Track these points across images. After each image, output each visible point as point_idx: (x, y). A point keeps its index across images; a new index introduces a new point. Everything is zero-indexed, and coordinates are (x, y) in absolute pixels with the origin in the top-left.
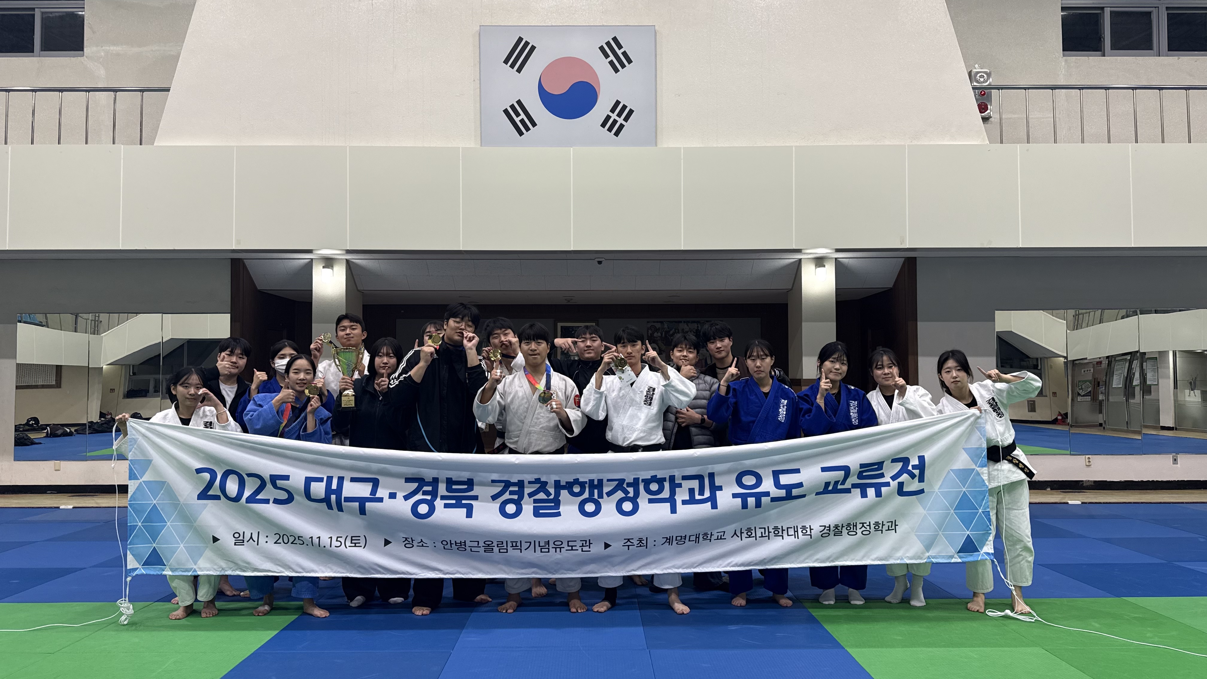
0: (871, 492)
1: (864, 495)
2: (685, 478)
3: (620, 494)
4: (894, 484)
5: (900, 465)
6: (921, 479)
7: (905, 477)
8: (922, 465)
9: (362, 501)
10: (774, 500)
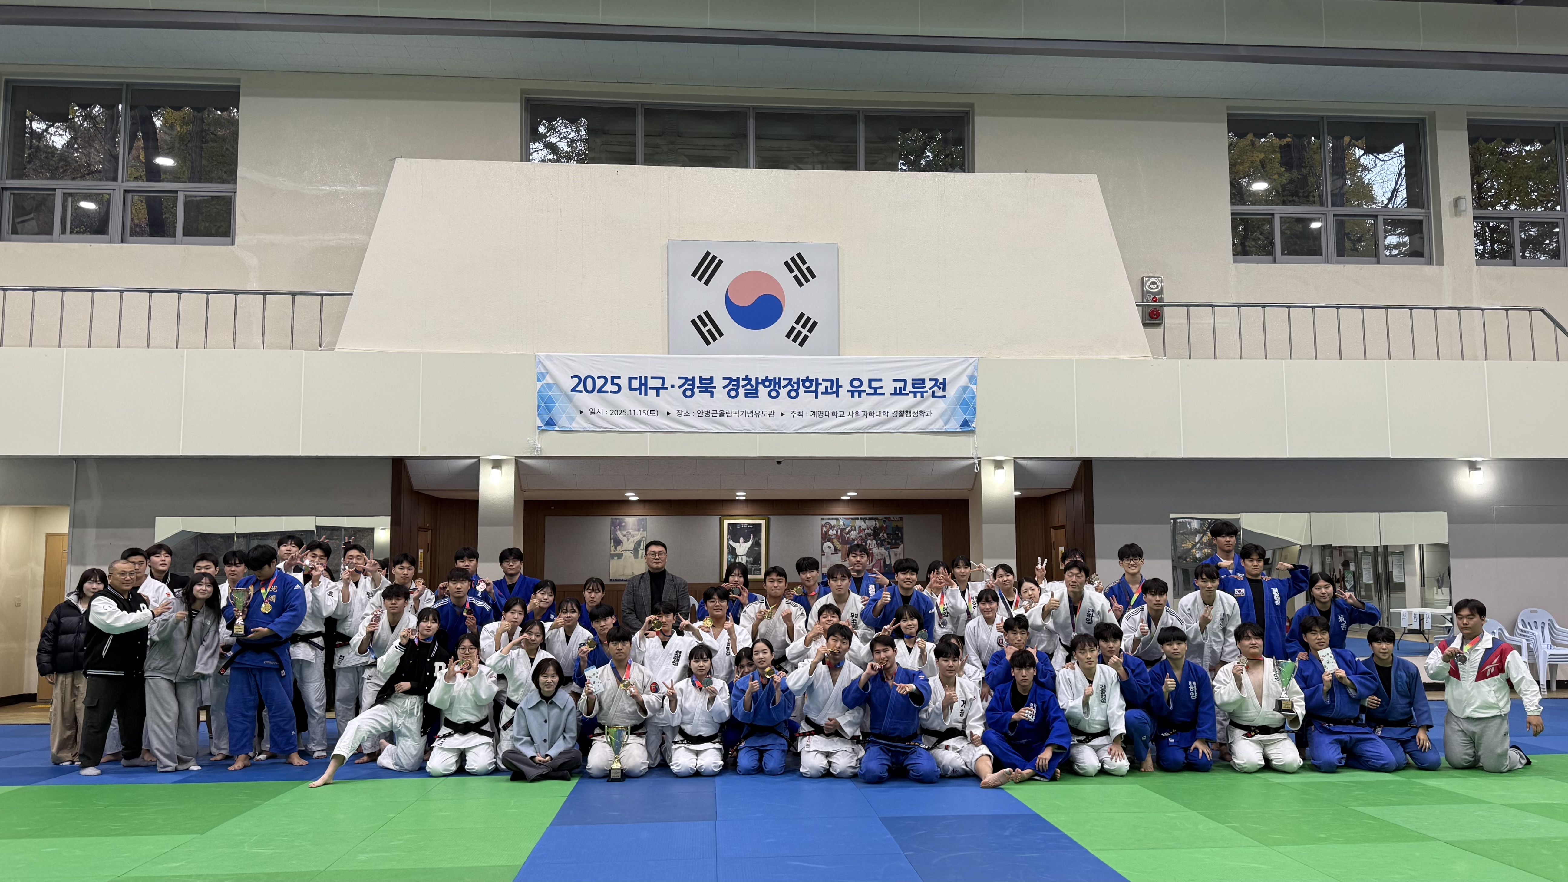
0: (919, 395)
1: (915, 396)
2: (823, 380)
3: (789, 388)
4: (930, 392)
5: (934, 382)
6: (944, 390)
7: (936, 388)
8: (944, 383)
9: (658, 389)
10: (868, 394)
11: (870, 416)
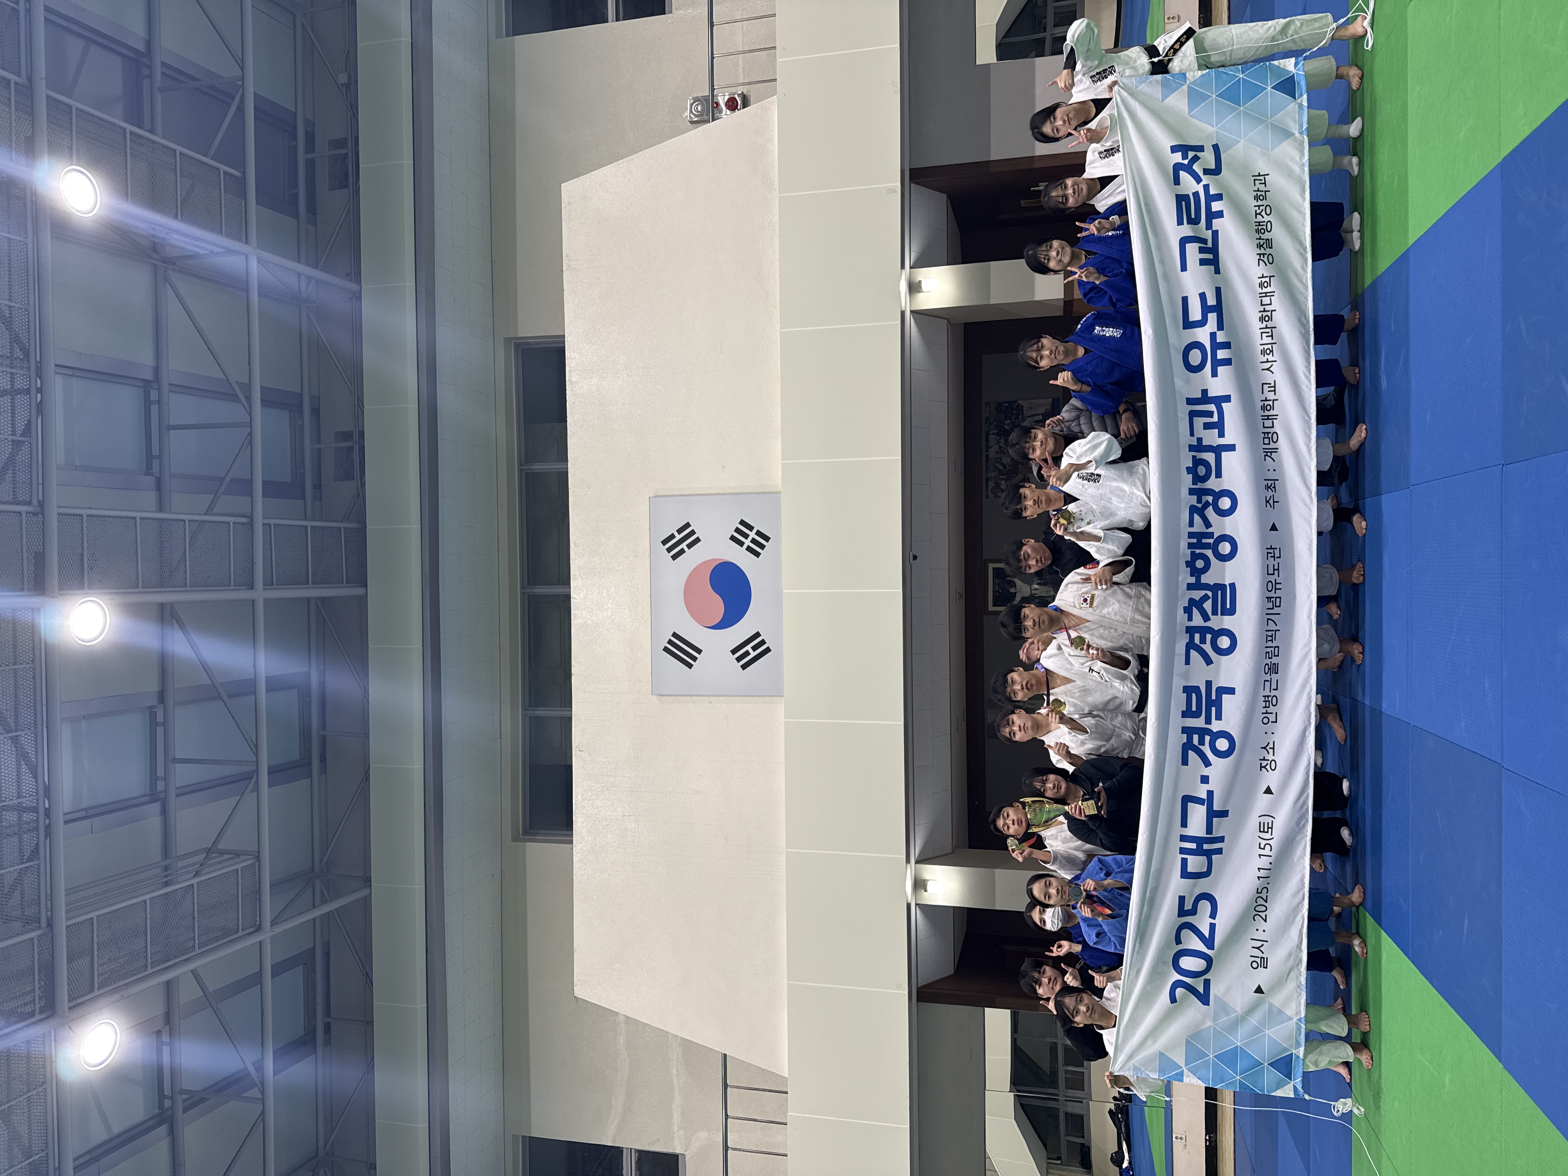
0: (1216, 206)
1: (1220, 214)
2: (1192, 434)
3: (1210, 512)
4: (1206, 180)
5: (1183, 175)
6: (1201, 149)
7: (1196, 167)
8: (1183, 149)
9: (1212, 814)
10: (1220, 327)
11: (1271, 318)
